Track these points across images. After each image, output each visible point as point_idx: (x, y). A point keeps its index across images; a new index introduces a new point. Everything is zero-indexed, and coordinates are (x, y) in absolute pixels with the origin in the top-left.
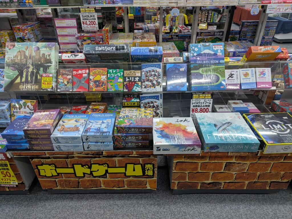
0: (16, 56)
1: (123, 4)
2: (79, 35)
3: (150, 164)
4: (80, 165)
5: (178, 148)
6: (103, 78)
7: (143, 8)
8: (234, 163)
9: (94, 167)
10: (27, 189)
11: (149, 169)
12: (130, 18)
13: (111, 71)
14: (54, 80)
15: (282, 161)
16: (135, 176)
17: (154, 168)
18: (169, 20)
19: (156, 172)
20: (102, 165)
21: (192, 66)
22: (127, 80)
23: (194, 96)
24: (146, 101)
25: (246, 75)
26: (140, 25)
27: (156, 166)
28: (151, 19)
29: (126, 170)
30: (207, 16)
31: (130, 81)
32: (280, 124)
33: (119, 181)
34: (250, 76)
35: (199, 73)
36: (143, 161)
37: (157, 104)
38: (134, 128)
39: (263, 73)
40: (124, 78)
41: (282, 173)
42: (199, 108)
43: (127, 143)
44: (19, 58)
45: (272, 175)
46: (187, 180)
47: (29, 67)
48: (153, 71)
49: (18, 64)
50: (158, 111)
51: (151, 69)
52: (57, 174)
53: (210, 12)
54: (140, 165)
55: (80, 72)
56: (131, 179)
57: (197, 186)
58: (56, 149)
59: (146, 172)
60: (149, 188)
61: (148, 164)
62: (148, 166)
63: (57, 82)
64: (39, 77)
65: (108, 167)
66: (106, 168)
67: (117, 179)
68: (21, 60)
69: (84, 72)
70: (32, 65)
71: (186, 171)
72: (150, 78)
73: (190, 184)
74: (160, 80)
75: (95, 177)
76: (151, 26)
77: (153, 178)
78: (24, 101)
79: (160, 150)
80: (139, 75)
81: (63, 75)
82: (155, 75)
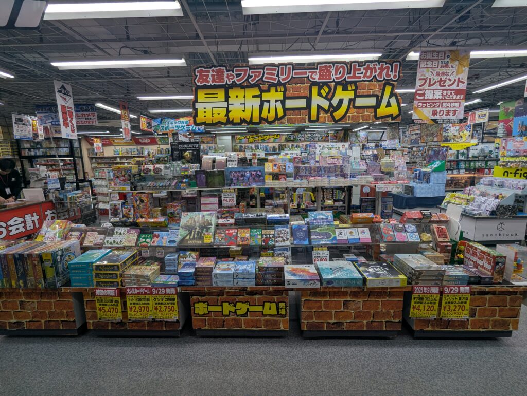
0: (188, 221)
1: (257, 186)
2: (220, 209)
3: (283, 302)
4: (227, 303)
5: (303, 282)
6: (247, 235)
7: (272, 189)
8: (350, 301)
9: (239, 305)
10: (180, 328)
11: (282, 308)
12: (261, 196)
13: (253, 230)
14: (213, 237)
15: (387, 299)
16: (271, 315)
17: (286, 307)
18: (297, 197)
19: (288, 311)
20: (245, 303)
21: (311, 226)
22: (264, 236)
23: (315, 248)
24: (279, 252)
25: (351, 233)
26: (269, 202)
27: (288, 305)
28: (279, 197)
29: (263, 309)
30: (332, 193)
31: (266, 237)
32: (380, 268)
33: (257, 320)
34: (354, 234)
35: (316, 231)
36: (277, 299)
37: (287, 254)
38: (271, 267)
39: (363, 232)
40: (262, 235)
41: (392, 311)
42: (319, 259)
43: (265, 280)
44: (190, 222)
45: (384, 313)
46: (314, 320)
47: (196, 228)
48: (283, 230)
49: (189, 226)
50: (288, 261)
51: (281, 229)
52: (207, 312)
53: (334, 190)
54: (275, 304)
55: (231, 231)
56: (268, 318)
57: (323, 327)
58: (214, 285)
59: (280, 310)
60: (282, 328)
61: (281, 302)
62: (282, 305)
63: (214, 238)
64: (202, 235)
65: (250, 305)
66: (248, 306)
67: (256, 318)
68: (191, 223)
69: (234, 232)
70: (199, 227)
71: (312, 309)
72: (282, 235)
73: (317, 324)
74: (288, 237)
75: (238, 316)
76: (279, 202)
77: (285, 317)
78: (189, 252)
79: (290, 284)
80: (273, 233)
81: (219, 233)
82: (285, 233)
